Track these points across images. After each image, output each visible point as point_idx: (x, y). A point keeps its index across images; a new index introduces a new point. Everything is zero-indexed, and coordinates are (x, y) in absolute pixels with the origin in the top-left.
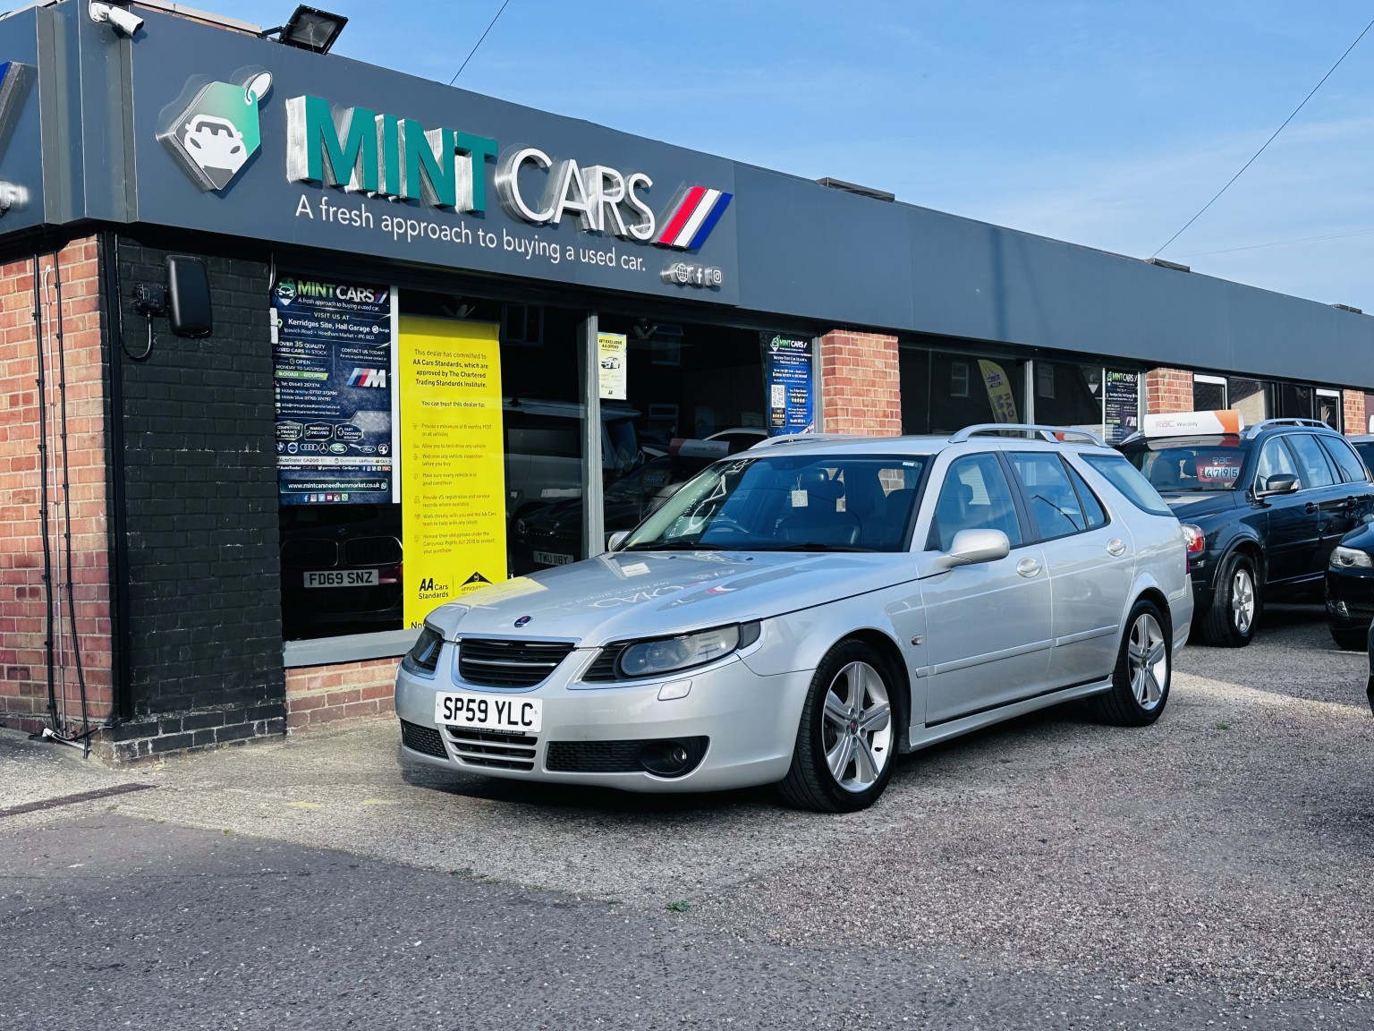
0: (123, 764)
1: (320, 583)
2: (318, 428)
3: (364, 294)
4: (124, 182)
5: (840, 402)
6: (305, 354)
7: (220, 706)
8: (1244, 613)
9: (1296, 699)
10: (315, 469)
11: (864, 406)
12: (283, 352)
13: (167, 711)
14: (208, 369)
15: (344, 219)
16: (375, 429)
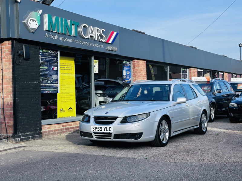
0: (15, 143)
2: (46, 78)
3: (54, 52)
4: (17, 30)
5: (136, 74)
6: (44, 64)
7: (31, 132)
8: (212, 116)
9: (227, 130)
10: (45, 86)
11: (140, 75)
12: (41, 63)
13: (23, 133)
14: (29, 67)
15: (53, 38)
16: (55, 78)
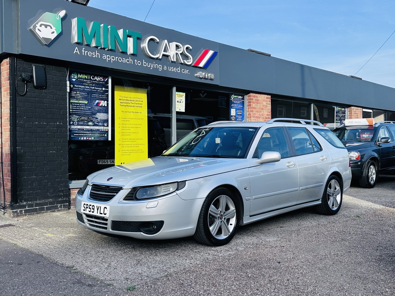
0: (14, 217)
1: (102, 163)
2: (84, 118)
3: (100, 78)
4: (17, 42)
5: (252, 114)
6: (80, 95)
7: (47, 200)
8: (372, 178)
9: (384, 206)
10: (83, 130)
11: (259, 115)
12: (73, 95)
13: (29, 201)
14: (45, 99)
15: (90, 55)
16: (103, 118)
